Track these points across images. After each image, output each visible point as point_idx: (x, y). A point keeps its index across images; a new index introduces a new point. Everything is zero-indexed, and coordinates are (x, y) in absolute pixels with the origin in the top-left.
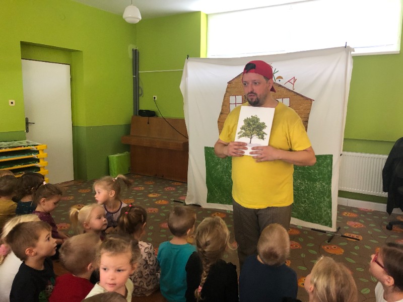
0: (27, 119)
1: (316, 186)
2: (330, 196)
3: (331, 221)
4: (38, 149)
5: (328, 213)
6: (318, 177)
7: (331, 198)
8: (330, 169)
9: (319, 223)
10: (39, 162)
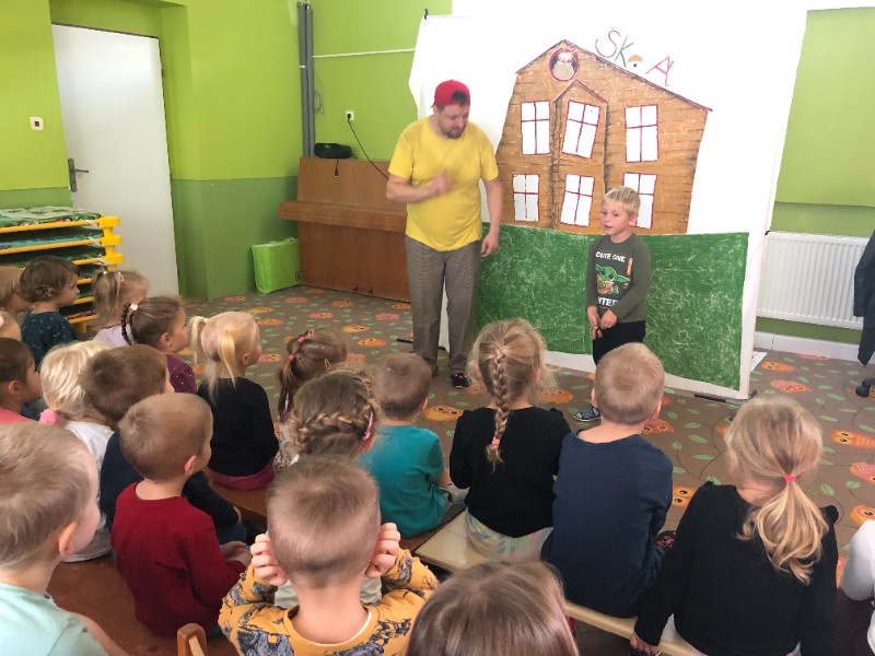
0: (71, 162)
1: (709, 303)
2: (738, 324)
3: (737, 377)
4: (101, 227)
5: (732, 360)
6: (715, 283)
7: (741, 329)
8: (741, 265)
9: (712, 380)
10: (104, 254)
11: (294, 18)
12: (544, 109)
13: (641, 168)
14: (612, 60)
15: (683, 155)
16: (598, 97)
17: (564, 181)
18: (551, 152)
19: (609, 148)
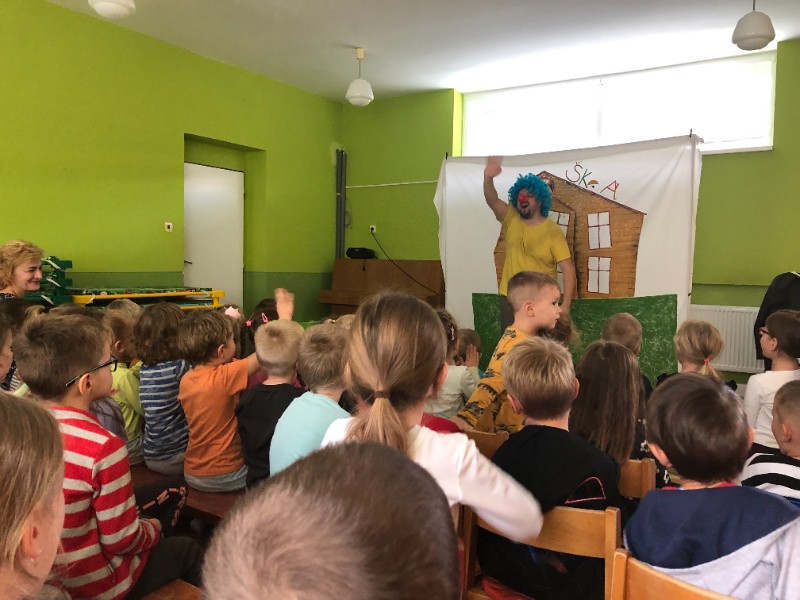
1: (654, 344)
4: (212, 297)
6: (655, 330)
11: (334, 160)
13: (599, 253)
14: (577, 184)
15: (629, 243)
16: (569, 207)
19: (577, 240)
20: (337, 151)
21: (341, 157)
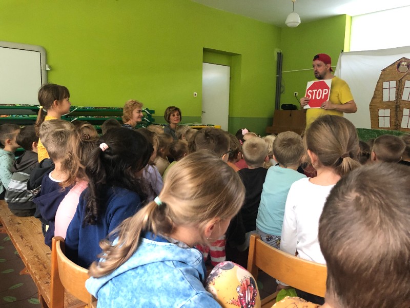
11: (276, 58)
12: (393, 84)
17: (402, 111)
18: (396, 100)
20: (278, 53)
21: (280, 56)
